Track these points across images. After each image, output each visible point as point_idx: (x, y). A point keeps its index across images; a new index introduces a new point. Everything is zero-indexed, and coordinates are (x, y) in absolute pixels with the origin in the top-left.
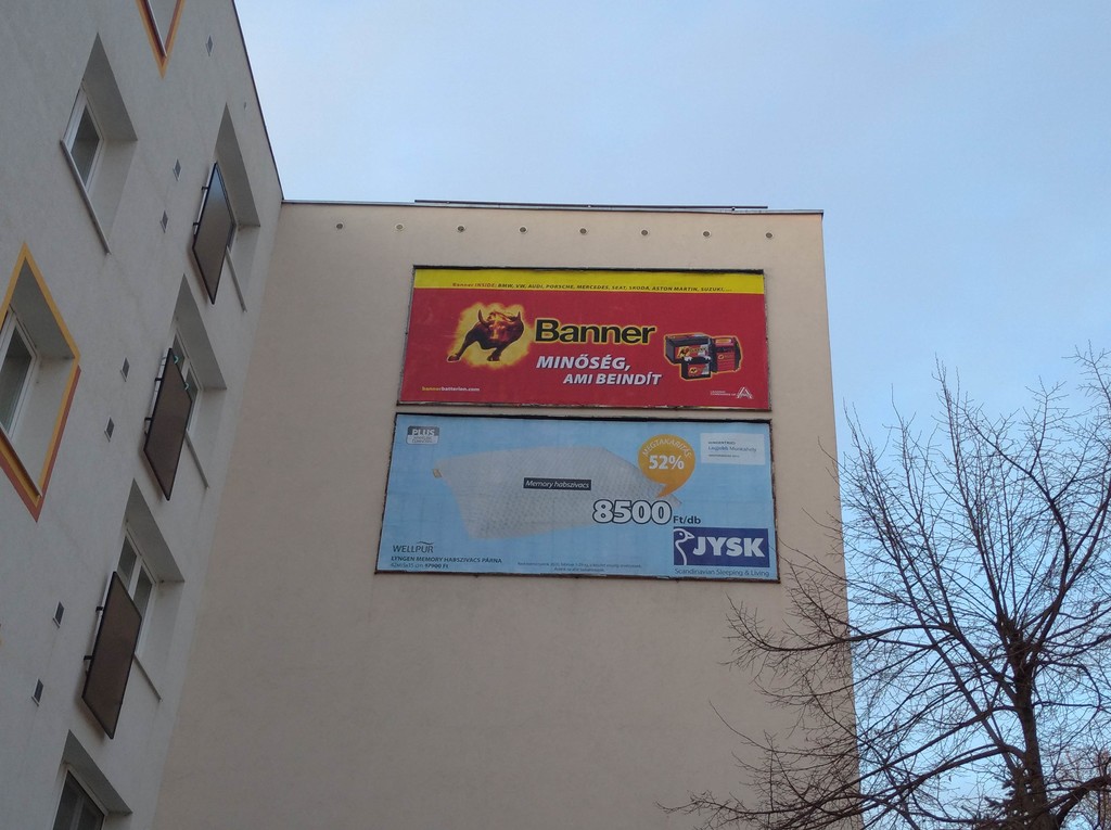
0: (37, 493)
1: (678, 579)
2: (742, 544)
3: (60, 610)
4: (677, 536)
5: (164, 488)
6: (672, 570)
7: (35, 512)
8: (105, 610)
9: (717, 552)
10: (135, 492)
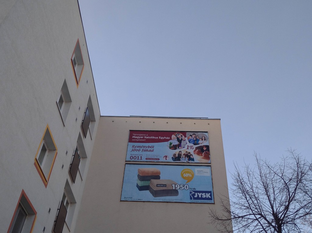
0: (46, 181)
1: (191, 203)
2: (206, 195)
3: (50, 209)
4: (191, 193)
5: (73, 181)
6: (190, 201)
7: (46, 186)
8: (59, 210)
9: (200, 197)
10: (67, 182)
